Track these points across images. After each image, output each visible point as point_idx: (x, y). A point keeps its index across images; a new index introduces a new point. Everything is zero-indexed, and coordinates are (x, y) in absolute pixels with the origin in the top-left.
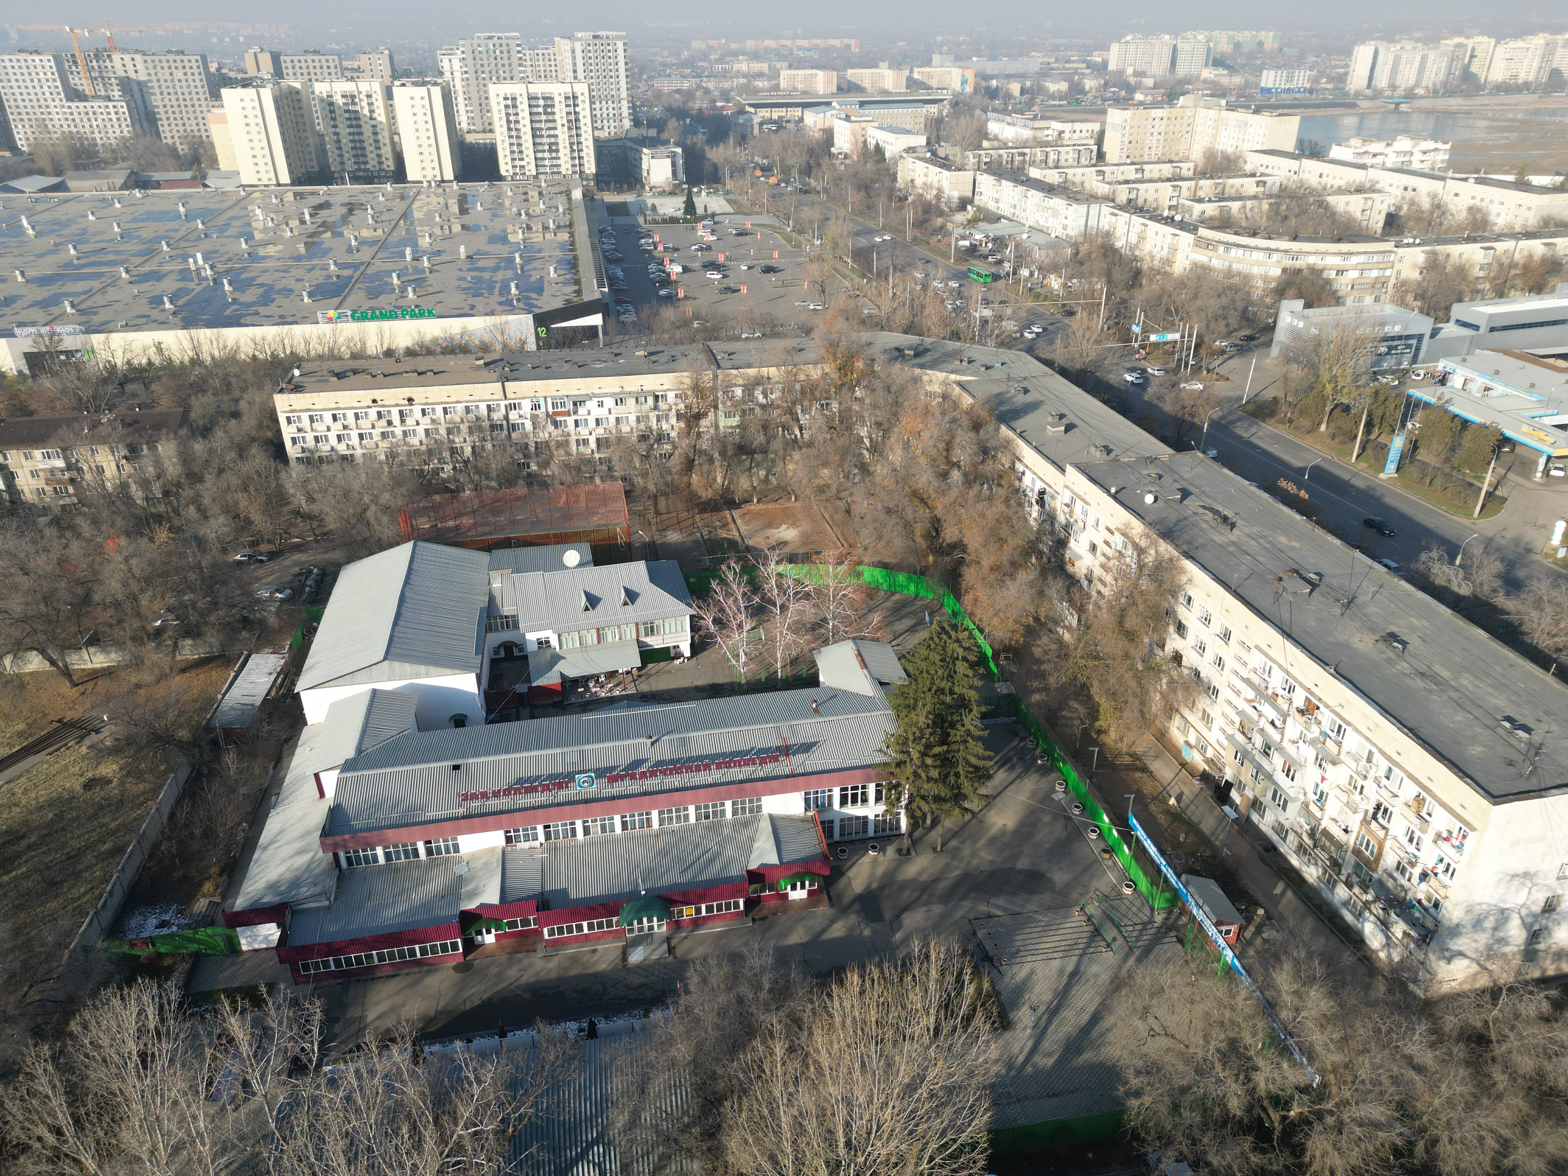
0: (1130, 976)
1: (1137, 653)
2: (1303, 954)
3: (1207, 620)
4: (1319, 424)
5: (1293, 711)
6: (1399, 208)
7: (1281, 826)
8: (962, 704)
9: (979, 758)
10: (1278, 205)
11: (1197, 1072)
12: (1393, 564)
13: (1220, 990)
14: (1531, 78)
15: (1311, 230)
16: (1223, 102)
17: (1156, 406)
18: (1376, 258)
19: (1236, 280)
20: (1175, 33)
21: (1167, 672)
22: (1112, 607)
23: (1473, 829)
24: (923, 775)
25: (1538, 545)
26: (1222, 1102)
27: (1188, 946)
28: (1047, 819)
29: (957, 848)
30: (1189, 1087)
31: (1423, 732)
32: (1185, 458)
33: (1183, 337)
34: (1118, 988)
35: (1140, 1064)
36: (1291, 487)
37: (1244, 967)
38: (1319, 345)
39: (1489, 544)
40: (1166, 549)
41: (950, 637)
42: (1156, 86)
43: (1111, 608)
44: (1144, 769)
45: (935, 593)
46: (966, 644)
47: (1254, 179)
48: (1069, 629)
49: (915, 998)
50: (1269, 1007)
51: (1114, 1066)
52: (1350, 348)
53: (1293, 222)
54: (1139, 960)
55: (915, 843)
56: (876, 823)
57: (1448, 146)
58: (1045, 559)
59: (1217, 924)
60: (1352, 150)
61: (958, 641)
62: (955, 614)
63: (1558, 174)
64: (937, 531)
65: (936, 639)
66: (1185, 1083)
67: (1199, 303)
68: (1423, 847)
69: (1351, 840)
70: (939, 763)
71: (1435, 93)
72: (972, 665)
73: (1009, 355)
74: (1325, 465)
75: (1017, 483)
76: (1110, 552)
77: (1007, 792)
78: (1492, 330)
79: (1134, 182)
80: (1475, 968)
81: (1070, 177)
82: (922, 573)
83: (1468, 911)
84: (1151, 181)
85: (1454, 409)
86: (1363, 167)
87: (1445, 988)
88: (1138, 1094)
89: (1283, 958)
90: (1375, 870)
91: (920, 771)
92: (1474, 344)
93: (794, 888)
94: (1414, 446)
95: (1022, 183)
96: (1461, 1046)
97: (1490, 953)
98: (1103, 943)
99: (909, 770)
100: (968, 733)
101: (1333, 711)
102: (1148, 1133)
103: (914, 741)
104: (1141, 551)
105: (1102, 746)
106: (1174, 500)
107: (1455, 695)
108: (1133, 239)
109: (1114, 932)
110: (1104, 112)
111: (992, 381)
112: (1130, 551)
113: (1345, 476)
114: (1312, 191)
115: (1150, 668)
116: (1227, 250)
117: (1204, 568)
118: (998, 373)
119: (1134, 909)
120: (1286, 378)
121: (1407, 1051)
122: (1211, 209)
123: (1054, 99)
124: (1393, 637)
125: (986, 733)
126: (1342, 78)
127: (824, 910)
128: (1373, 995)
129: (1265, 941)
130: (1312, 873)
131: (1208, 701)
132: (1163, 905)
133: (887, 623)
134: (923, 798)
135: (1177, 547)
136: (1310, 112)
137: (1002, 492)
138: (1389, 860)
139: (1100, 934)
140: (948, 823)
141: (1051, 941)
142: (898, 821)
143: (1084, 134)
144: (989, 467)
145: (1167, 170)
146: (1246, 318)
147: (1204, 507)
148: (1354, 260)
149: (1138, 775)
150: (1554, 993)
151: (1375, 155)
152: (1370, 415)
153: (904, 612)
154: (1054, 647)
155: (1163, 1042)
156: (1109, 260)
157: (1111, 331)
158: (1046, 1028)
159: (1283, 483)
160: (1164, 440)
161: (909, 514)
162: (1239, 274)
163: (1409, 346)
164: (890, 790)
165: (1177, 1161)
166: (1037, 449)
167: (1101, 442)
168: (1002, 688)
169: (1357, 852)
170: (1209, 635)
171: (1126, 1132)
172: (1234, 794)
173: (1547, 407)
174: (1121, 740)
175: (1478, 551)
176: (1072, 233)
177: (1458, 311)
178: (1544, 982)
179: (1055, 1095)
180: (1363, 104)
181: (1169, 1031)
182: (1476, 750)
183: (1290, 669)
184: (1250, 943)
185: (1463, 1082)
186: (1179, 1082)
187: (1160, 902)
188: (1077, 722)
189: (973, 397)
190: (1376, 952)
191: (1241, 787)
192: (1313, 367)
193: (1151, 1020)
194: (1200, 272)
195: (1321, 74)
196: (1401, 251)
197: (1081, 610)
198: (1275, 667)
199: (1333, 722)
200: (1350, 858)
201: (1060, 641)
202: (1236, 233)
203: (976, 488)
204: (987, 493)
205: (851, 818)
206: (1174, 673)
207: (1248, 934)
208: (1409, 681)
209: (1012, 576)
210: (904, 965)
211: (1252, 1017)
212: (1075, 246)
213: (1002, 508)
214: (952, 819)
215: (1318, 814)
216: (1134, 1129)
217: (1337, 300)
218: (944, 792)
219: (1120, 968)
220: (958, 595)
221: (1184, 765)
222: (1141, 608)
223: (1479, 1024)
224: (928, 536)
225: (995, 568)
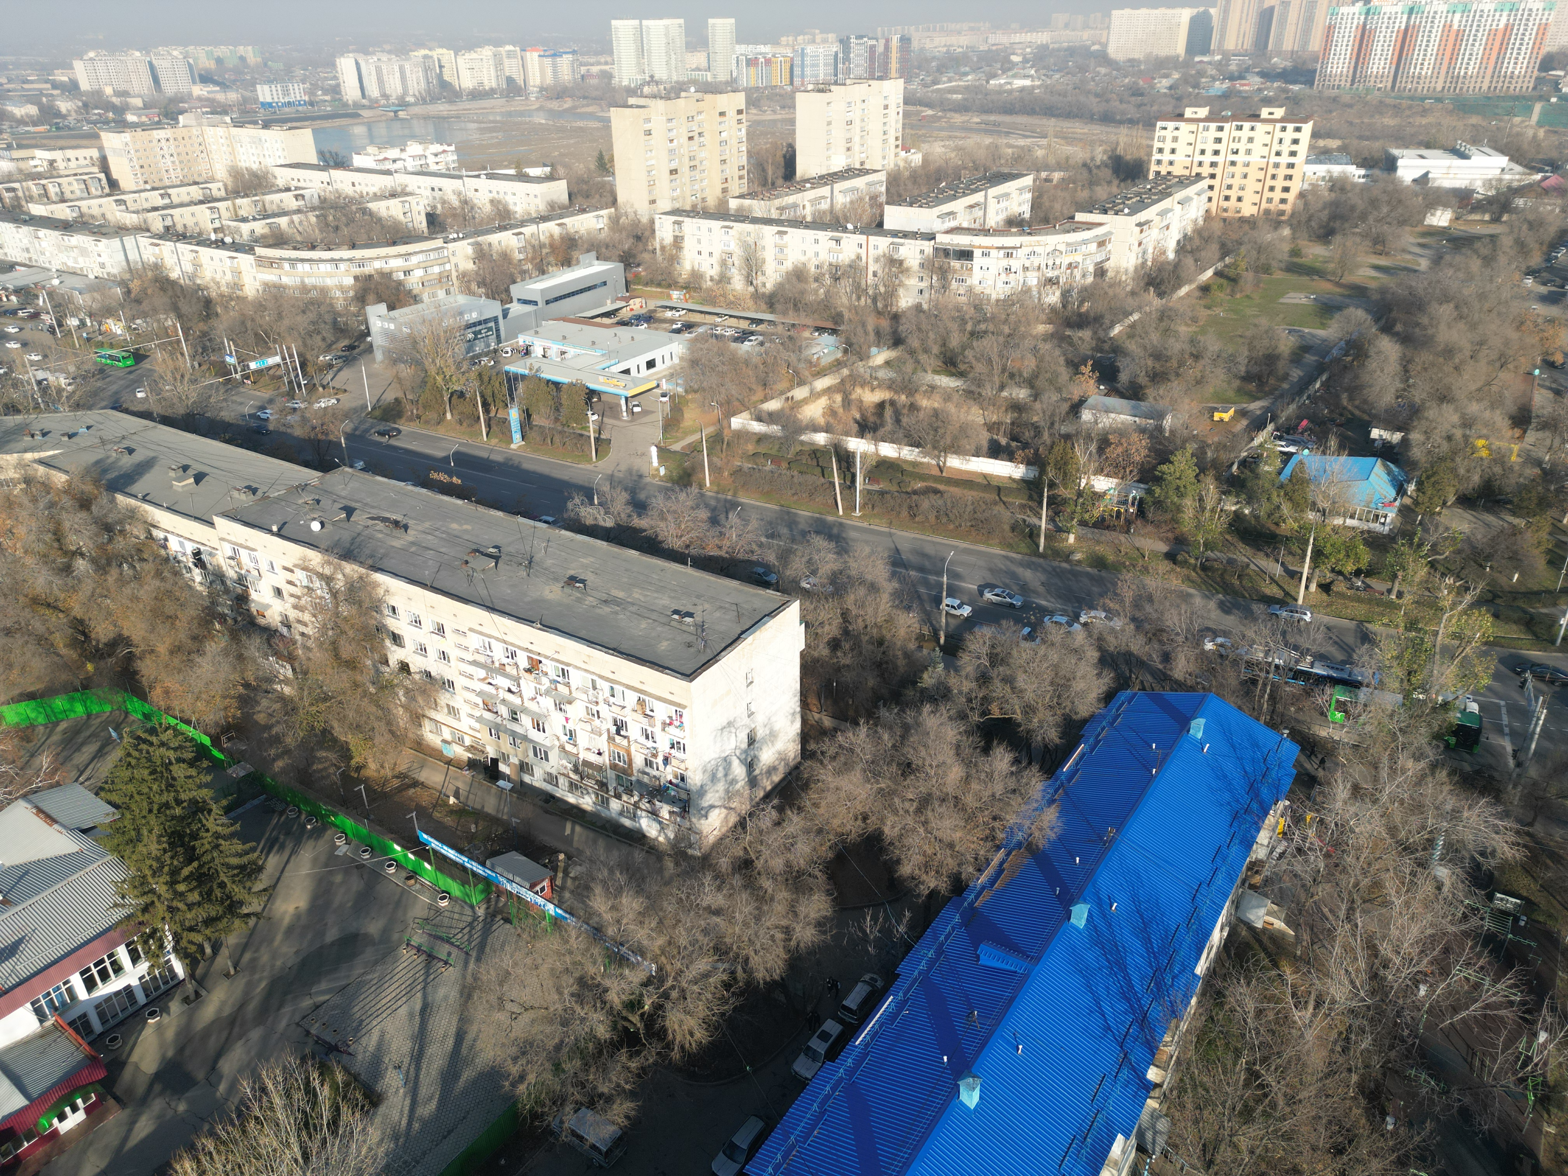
0: (476, 979)
1: (364, 679)
2: (606, 873)
3: (417, 622)
4: (444, 414)
5: (522, 673)
6: (434, 207)
7: (549, 774)
8: (198, 808)
9: (239, 855)
10: (325, 216)
11: (563, 1025)
12: (551, 519)
13: (552, 943)
14: (494, 85)
15: (365, 237)
16: (228, 119)
17: (285, 434)
18: (433, 255)
19: (314, 294)
20: (145, 48)
21: (400, 685)
22: (322, 643)
23: (684, 707)
24: (181, 906)
25: (644, 470)
26: (592, 1036)
27: (515, 921)
28: (338, 878)
29: (254, 960)
30: (562, 1042)
31: (623, 648)
32: (334, 477)
33: (284, 359)
34: (469, 997)
35: (514, 1050)
36: (443, 477)
37: (566, 911)
38: (415, 343)
39: (611, 478)
40: (351, 569)
41: (151, 744)
42: (146, 106)
43: (321, 645)
44: (416, 784)
45: (111, 702)
46: (174, 744)
47: (290, 194)
48: (286, 681)
49: (267, 1140)
50: (597, 932)
51: (493, 1068)
52: (443, 341)
53: (346, 231)
54: (478, 960)
55: (201, 982)
56: (144, 986)
57: (453, 148)
58: (230, 621)
59: (531, 888)
60: (372, 158)
61: (163, 744)
62: (147, 717)
63: (545, 165)
64: (84, 633)
65: (135, 754)
66: (557, 1040)
67: (286, 322)
68: (657, 738)
69: (605, 760)
70: (194, 883)
71: (422, 100)
72: (191, 763)
73: (92, 416)
74: (463, 449)
75: (163, 552)
76: (297, 591)
77: (286, 874)
78: (548, 302)
79: (164, 208)
80: (724, 811)
81: (84, 210)
82: (85, 687)
83: (704, 772)
84: (182, 205)
85: (545, 375)
86: (388, 173)
87: (712, 839)
88: (522, 1078)
89: (592, 885)
90: (632, 775)
91: (175, 904)
92: (540, 317)
93: (62, 1117)
94: (527, 416)
95: (25, 222)
96: (737, 876)
97: (729, 795)
98: (441, 964)
99: (161, 909)
100: (217, 835)
101: (553, 660)
102: (543, 1105)
103: (154, 875)
104: (328, 580)
105: (366, 781)
106: (340, 521)
107: (633, 609)
108: (189, 268)
109: (447, 947)
110: (97, 137)
111: (84, 449)
112: (317, 584)
113: (484, 455)
114: (352, 200)
115: (382, 688)
116: (293, 266)
117: (396, 575)
118: (85, 438)
119: (456, 916)
120: (399, 380)
121: (705, 904)
122: (260, 227)
123: (26, 124)
124: (573, 580)
125: (238, 826)
126: (336, 90)
127: (115, 1117)
128: (667, 874)
129: (574, 879)
130: (587, 802)
131: (448, 695)
132: (480, 897)
133: (62, 760)
134: (191, 929)
135: (361, 564)
136: (318, 124)
137: (149, 567)
138: (638, 761)
139: (434, 958)
140: (232, 940)
141: (391, 991)
142: (171, 970)
143: (82, 162)
144: (120, 544)
145: (195, 192)
146: (340, 330)
147: (372, 519)
148: (414, 260)
149: (411, 791)
150: (776, 801)
151: (394, 161)
152: (482, 396)
153: (80, 739)
154: (277, 706)
155: (527, 1017)
156: (170, 293)
157: (204, 367)
158: (417, 1077)
159: (434, 475)
160: (307, 465)
161: (38, 626)
162: (315, 287)
163: (490, 329)
164: (146, 942)
165: (576, 1111)
166: (169, 509)
167: (241, 484)
168: (237, 772)
169: (614, 767)
170: (424, 635)
171: (525, 1118)
172: (503, 768)
173: (610, 358)
174: (382, 767)
175: (606, 488)
176: (115, 271)
177: (516, 291)
178: (768, 796)
179: (449, 1132)
180: (365, 113)
181: (527, 1005)
182: (664, 645)
183: (506, 638)
184: (563, 888)
185: (748, 903)
186: (551, 1044)
187: (476, 898)
188: (332, 770)
189: (66, 472)
190: (656, 839)
191: (505, 758)
192: (418, 363)
193: (509, 1006)
194: (275, 292)
195: (315, 87)
196: (450, 245)
197: (291, 658)
198: (493, 641)
199: (556, 668)
200: (611, 774)
201: (282, 698)
202: (295, 248)
203: (114, 572)
204: (131, 572)
205: (108, 999)
206: (407, 683)
207: (559, 882)
208: (598, 611)
209: (200, 652)
210: (240, 1115)
211: (587, 950)
212: (123, 283)
213: (157, 583)
214: (235, 933)
215: (574, 751)
216: (530, 1111)
217: (415, 299)
218: (213, 910)
219: (464, 977)
220: (142, 694)
221: (449, 762)
222: (351, 633)
223: (741, 853)
224: (73, 643)
225: (176, 650)
